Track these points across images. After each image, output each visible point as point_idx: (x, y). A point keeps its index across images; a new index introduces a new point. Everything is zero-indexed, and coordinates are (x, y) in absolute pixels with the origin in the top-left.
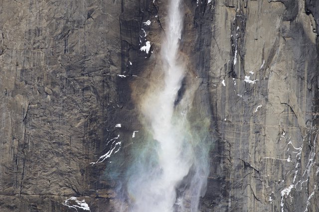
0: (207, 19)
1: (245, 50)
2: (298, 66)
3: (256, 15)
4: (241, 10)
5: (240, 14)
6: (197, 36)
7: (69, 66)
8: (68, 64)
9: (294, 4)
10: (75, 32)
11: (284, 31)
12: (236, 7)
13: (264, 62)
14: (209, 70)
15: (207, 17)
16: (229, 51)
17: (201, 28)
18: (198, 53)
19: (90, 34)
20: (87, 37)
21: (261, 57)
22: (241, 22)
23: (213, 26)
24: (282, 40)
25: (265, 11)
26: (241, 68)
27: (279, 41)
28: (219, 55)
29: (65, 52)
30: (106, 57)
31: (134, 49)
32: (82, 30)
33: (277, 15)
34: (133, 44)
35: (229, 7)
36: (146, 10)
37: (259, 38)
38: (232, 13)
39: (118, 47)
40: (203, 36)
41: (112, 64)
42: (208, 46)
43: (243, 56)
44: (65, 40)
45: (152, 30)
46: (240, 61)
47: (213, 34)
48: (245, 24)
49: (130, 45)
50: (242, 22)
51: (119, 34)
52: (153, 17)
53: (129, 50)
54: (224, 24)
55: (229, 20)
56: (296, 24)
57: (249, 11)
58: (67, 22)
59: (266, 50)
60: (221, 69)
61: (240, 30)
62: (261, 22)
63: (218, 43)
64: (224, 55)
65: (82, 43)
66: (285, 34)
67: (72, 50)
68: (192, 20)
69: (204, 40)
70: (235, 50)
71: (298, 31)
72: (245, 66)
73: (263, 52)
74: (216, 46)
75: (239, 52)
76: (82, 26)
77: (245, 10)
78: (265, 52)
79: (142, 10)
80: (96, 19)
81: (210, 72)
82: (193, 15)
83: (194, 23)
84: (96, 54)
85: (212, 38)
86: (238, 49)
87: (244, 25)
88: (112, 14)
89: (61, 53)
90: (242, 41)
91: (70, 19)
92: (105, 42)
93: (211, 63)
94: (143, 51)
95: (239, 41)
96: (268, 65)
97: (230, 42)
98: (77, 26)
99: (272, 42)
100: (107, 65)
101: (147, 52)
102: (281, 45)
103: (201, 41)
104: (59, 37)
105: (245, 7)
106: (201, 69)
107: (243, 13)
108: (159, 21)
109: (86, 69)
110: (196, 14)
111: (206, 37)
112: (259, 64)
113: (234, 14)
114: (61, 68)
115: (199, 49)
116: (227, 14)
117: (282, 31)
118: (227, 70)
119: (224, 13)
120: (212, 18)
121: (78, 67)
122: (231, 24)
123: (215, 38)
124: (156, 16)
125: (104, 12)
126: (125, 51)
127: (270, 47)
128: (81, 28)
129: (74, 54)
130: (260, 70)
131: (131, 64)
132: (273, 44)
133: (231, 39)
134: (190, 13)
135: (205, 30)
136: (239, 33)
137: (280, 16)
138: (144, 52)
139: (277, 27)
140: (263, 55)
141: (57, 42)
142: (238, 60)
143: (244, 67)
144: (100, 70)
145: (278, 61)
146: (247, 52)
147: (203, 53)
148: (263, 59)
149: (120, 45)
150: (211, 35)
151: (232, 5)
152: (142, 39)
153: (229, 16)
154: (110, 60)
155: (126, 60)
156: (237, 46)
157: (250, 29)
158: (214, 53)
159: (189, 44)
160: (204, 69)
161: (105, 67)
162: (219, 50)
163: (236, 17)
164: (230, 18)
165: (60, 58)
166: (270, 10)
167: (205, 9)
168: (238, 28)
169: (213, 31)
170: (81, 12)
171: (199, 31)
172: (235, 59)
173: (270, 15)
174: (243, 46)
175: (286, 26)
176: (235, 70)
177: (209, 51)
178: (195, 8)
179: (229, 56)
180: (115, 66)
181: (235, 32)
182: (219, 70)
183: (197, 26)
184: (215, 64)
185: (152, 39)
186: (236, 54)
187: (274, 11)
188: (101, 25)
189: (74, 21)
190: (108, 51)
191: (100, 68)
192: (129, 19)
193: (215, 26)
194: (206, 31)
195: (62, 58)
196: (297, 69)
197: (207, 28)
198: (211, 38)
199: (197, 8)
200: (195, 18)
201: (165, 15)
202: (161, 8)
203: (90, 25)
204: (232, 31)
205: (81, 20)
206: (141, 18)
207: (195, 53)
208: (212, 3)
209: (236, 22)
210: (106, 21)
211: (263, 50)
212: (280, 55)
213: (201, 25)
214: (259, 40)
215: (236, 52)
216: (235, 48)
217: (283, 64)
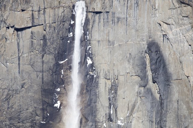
0: (94, 87)
1: (118, 105)
2: (149, 114)
3: (123, 84)
4: (114, 81)
5: (114, 83)
6: (88, 97)
7: (11, 118)
8: (10, 116)
9: (146, 77)
10: (14, 96)
11: (140, 93)
12: (111, 79)
13: (129, 112)
14: (96, 118)
15: (94, 85)
16: (108, 105)
17: (90, 92)
18: (89, 107)
19: (23, 97)
20: (21, 99)
21: (127, 109)
22: (114, 88)
23: (98, 91)
24: (139, 98)
25: (129, 81)
26: (115, 116)
27: (137, 99)
28: (102, 108)
29: (8, 109)
30: (33, 111)
31: (50, 106)
32: (19, 95)
33: (136, 84)
34: (50, 102)
35: (107, 79)
36: (57, 82)
37: (125, 98)
38: (109, 83)
39: (40, 105)
40: (92, 97)
41: (37, 115)
42: (95, 103)
43: (116, 108)
44: (8, 102)
45: (61, 94)
47: (98, 96)
48: (117, 89)
49: (48, 104)
50: (115, 88)
51: (41, 97)
52: (62, 86)
53: (47, 106)
54: (104, 90)
55: (107, 87)
56: (148, 89)
57: (119, 81)
58: (9, 91)
59: (130, 105)
61: (114, 93)
62: (126, 88)
63: (101, 101)
64: (105, 108)
65: (19, 103)
66: (141, 95)
67: (12, 107)
68: (85, 87)
69: (92, 99)
70: (111, 105)
71: (148, 93)
72: (118, 115)
74: (100, 102)
75: (114, 106)
77: (116, 81)
79: (54, 82)
80: (27, 88)
83: (86, 89)
84: (27, 109)
85: (98, 98)
86: (113, 104)
87: (116, 90)
88: (36, 85)
89: (5, 110)
90: (115, 99)
91: (11, 89)
92: (33, 102)
93: (97, 113)
95: (114, 100)
96: (131, 114)
97: (108, 100)
98: (15, 93)
101: (58, 108)
102: (139, 102)
103: (91, 100)
104: (4, 100)
105: (117, 79)
106: (91, 117)
107: (115, 83)
108: (65, 88)
109: (21, 119)
110: (87, 84)
111: (93, 97)
112: (126, 113)
113: (110, 83)
114: (6, 119)
115: (89, 105)
116: (106, 84)
118: (107, 117)
119: (104, 83)
120: (97, 86)
121: (16, 118)
122: (109, 90)
123: (99, 98)
124: (63, 86)
125: (31, 84)
126: (45, 107)
127: (132, 103)
128: (17, 94)
129: (13, 110)
130: (127, 117)
131: (48, 115)
132: (134, 101)
133: (109, 98)
134: (84, 83)
135: (93, 93)
136: (114, 95)
137: (137, 84)
138: (56, 107)
139: (136, 91)
141: (3, 103)
142: (113, 111)
145: (137, 111)
147: (92, 107)
149: (42, 104)
150: (96, 96)
151: (109, 78)
152: (55, 100)
153: (107, 84)
154: (36, 113)
155: (46, 112)
157: (120, 92)
158: (99, 107)
159: (84, 102)
160: (93, 117)
161: (33, 117)
162: (102, 105)
163: (112, 85)
166: (132, 81)
167: (92, 81)
168: (113, 92)
169: (97, 93)
170: (17, 85)
171: (89, 94)
173: (131, 84)
174: (116, 102)
175: (141, 90)
176: (112, 117)
177: (96, 106)
178: (87, 80)
179: (108, 109)
180: (39, 116)
181: (111, 94)
182: (102, 117)
183: (88, 91)
184: (99, 114)
185: (61, 99)
186: (112, 108)
187: (134, 81)
188: (30, 92)
189: (13, 90)
190: (34, 107)
191: (29, 118)
192: (47, 88)
193: (99, 91)
194: (93, 94)
195: (6, 112)
196: (149, 116)
197: (94, 92)
198: (96, 98)
199: (88, 80)
200: (87, 86)
201: (68, 85)
202: (66, 81)
203: (23, 92)
204: (109, 94)
205: (18, 89)
206: (54, 87)
207: (87, 107)
208: (97, 77)
209: (112, 88)
210: (33, 89)
211: (128, 105)
212: (139, 108)
213: (90, 90)
214: (126, 99)
215: (112, 106)
216: (111, 104)
217: (140, 113)
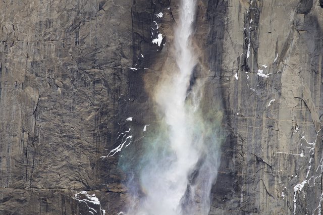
0: (220, 11)
1: (259, 43)
2: (312, 60)
3: (270, 7)
4: (255, 2)
5: (253, 6)
6: (210, 29)
7: (80, 59)
8: (79, 56)
10: (87, 23)
11: (298, 24)
13: (277, 56)
14: (222, 64)
15: (220, 9)
16: (242, 44)
17: (214, 21)
18: (211, 46)
19: (101, 26)
20: (99, 29)
21: (275, 50)
22: (254, 15)
23: (226, 19)
24: (296, 33)
25: (279, 4)
26: (254, 62)
27: (293, 35)
28: (232, 48)
29: (76, 44)
30: (117, 49)
31: (146, 42)
32: (94, 22)
33: (291, 8)
34: (145, 36)
36: (159, 2)
37: (272, 31)
38: (246, 6)
39: (129, 39)
40: (216, 29)
41: (124, 56)
42: (220, 39)
43: (257, 49)
44: (76, 32)
45: (164, 22)
46: (253, 55)
47: (226, 27)
48: (259, 16)
49: (142, 38)
50: (256, 15)
51: (130, 26)
52: (166, 9)
53: (140, 42)
54: (237, 17)
56: (311, 17)
57: (262, 3)
58: (78, 14)
59: (280, 43)
60: (234, 63)
61: (254, 23)
62: (275, 15)
63: (231, 36)
64: (237, 48)
65: (94, 35)
66: (299, 28)
67: (83, 42)
68: (205, 12)
69: (216, 32)
70: (248, 43)
71: (312, 24)
72: (258, 59)
73: (277, 46)
74: (229, 38)
75: (252, 45)
76: (94, 18)
77: (258, 2)
78: (278, 45)
79: (154, 2)
80: (107, 11)
81: (223, 65)
82: (206, 8)
83: (207, 16)
84: (108, 46)
85: (225, 31)
86: (251, 42)
87: (257, 17)
88: (123, 6)
89: (72, 46)
90: (255, 34)
91: (82, 11)
92: (117, 34)
93: (224, 56)
94: (155, 43)
95: (253, 34)
96: (281, 59)
97: (243, 35)
98: (89, 18)
99: (286, 35)
100: (118, 57)
101: (159, 45)
102: (295, 39)
103: (214, 34)
104: (70, 28)
106: (213, 62)
107: (257, 6)
108: (171, 13)
109: (97, 62)
110: (208, 7)
111: (219, 30)
112: (273, 57)
113: (248, 6)
114: (72, 60)
115: (211, 42)
116: (240, 7)
117: (296, 24)
118: (240, 63)
119: (238, 6)
120: (225, 11)
121: (89, 59)
122: (245, 17)
123: (228, 31)
124: (168, 9)
125: (115, 4)
126: (137, 43)
127: (284, 40)
128: (92, 19)
129: (85, 46)
130: (273, 64)
131: (143, 56)
132: (287, 37)
133: (244, 32)
134: (203, 5)
135: (217, 22)
136: (253, 26)
137: (294, 9)
138: (156, 45)
139: (291, 20)
140: (277, 49)
141: (68, 34)
142: (251, 53)
143: (257, 61)
144: (112, 62)
145: (292, 55)
146: (260, 45)
147: (216, 46)
148: (276, 52)
149: (132, 37)
150: (224, 27)
152: (153, 31)
153: (242, 8)
154: (122, 53)
155: (138, 52)
156: (251, 39)
157: (262, 22)
158: (227, 46)
159: (202, 36)
160: (217, 63)
161: (116, 59)
162: (232, 43)
163: (250, 9)
164: (243, 11)
165: (71, 50)
166: (284, 3)
167: (218, 2)
168: (251, 21)
169: (226, 23)
170: (92, 4)
171: (212, 24)
172: (249, 52)
173: (284, 7)
174: (256, 39)
175: (300, 19)
176: (248, 64)
177: (222, 44)
178: (208, 0)
179: (242, 49)
180: (126, 58)
181: (248, 24)
182: (232, 63)
183: (210, 19)
184: (227, 58)
185: (165, 31)
186: (249, 48)
187: (289, 3)
188: (113, 17)
189: (86, 13)
190: (119, 43)
191: (111, 61)
192: (141, 11)
193: (228, 19)
194: (218, 24)
195: (73, 50)
196: (311, 63)
197: (220, 21)
198: (224, 30)
199: (210, 0)
200: (208, 11)
201: (177, 8)
203: (101, 17)
204: (245, 24)
205: (93, 12)
206: (153, 10)
207: (207, 46)
209: (250, 15)
210: (118, 13)
211: (277, 43)
212: (294, 49)
213: (214, 17)
214: (273, 33)
215: (249, 45)
216: (248, 41)
217: (297, 58)
